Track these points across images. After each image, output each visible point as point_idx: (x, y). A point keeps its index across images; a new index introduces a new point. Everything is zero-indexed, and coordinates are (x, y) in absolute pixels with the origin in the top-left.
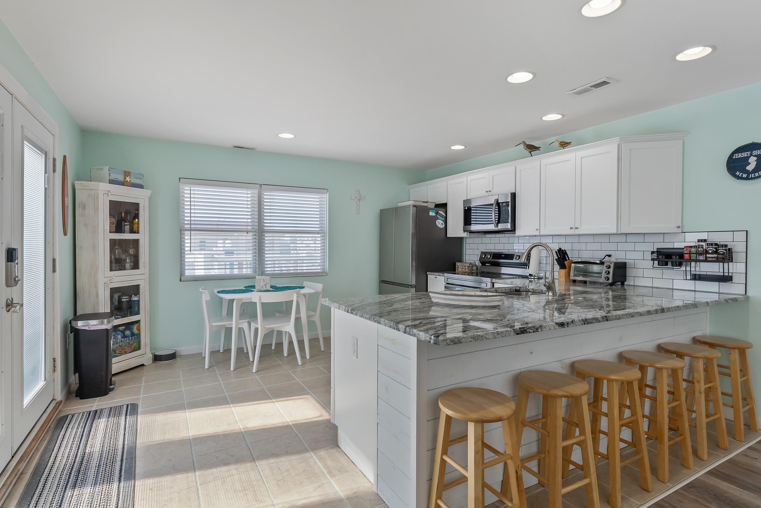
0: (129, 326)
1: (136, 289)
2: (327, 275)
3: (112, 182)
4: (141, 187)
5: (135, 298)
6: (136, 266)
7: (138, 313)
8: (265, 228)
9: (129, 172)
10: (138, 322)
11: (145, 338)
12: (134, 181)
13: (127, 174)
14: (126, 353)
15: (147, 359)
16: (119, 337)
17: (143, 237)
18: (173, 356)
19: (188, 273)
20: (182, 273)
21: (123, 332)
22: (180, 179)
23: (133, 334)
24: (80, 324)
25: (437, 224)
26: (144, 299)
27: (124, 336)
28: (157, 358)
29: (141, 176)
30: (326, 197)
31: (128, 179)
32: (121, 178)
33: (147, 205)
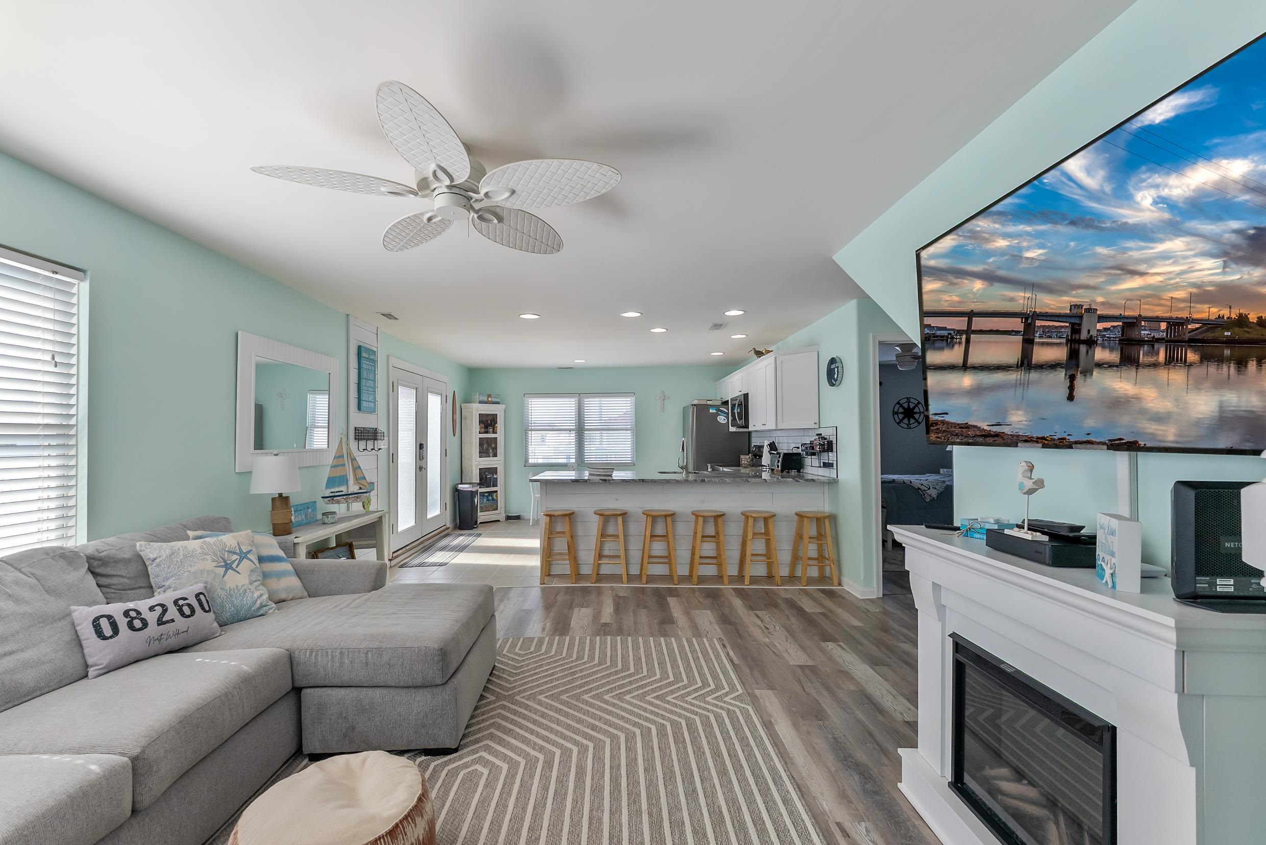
0: (491, 493)
1: (494, 471)
2: (634, 465)
3: (480, 402)
4: (498, 403)
5: (495, 476)
6: (495, 455)
7: (495, 485)
8: (586, 427)
9: (491, 395)
10: (496, 492)
11: (501, 503)
12: (494, 400)
13: (489, 396)
14: (489, 511)
15: (502, 517)
16: (485, 500)
17: (500, 436)
18: (518, 518)
19: (531, 461)
20: (526, 461)
21: (487, 497)
22: (524, 394)
23: (493, 499)
24: (461, 487)
25: (719, 420)
26: (500, 476)
27: (488, 500)
28: (509, 518)
29: (498, 396)
30: (633, 398)
31: (490, 399)
32: (485, 399)
33: (503, 414)
